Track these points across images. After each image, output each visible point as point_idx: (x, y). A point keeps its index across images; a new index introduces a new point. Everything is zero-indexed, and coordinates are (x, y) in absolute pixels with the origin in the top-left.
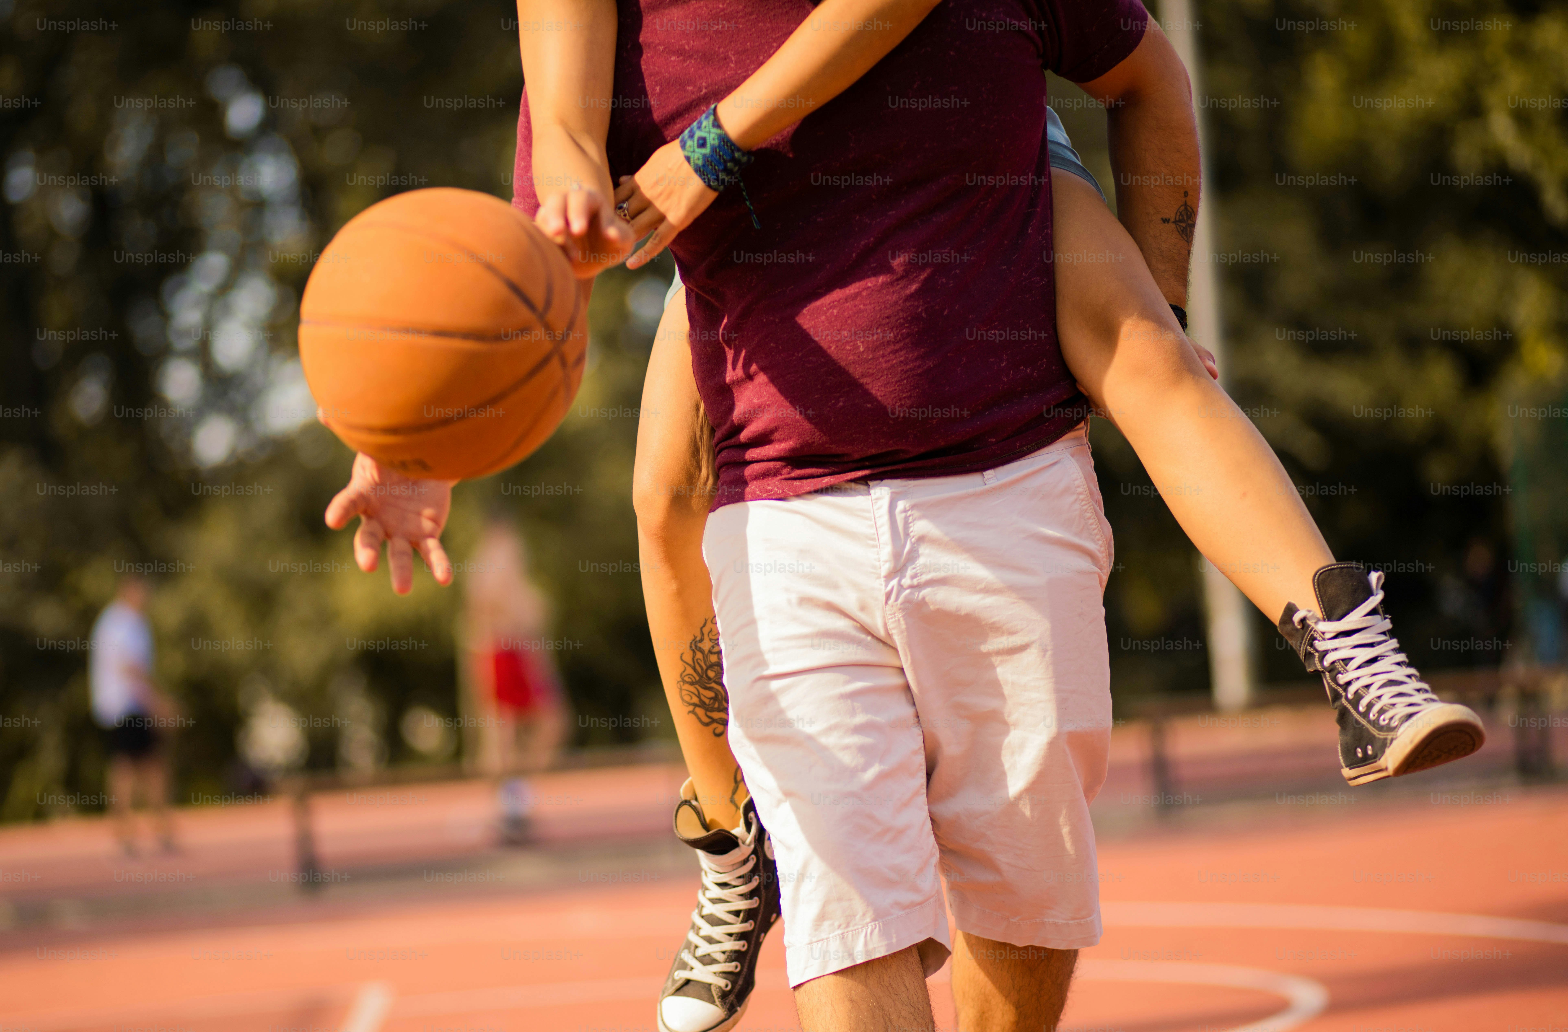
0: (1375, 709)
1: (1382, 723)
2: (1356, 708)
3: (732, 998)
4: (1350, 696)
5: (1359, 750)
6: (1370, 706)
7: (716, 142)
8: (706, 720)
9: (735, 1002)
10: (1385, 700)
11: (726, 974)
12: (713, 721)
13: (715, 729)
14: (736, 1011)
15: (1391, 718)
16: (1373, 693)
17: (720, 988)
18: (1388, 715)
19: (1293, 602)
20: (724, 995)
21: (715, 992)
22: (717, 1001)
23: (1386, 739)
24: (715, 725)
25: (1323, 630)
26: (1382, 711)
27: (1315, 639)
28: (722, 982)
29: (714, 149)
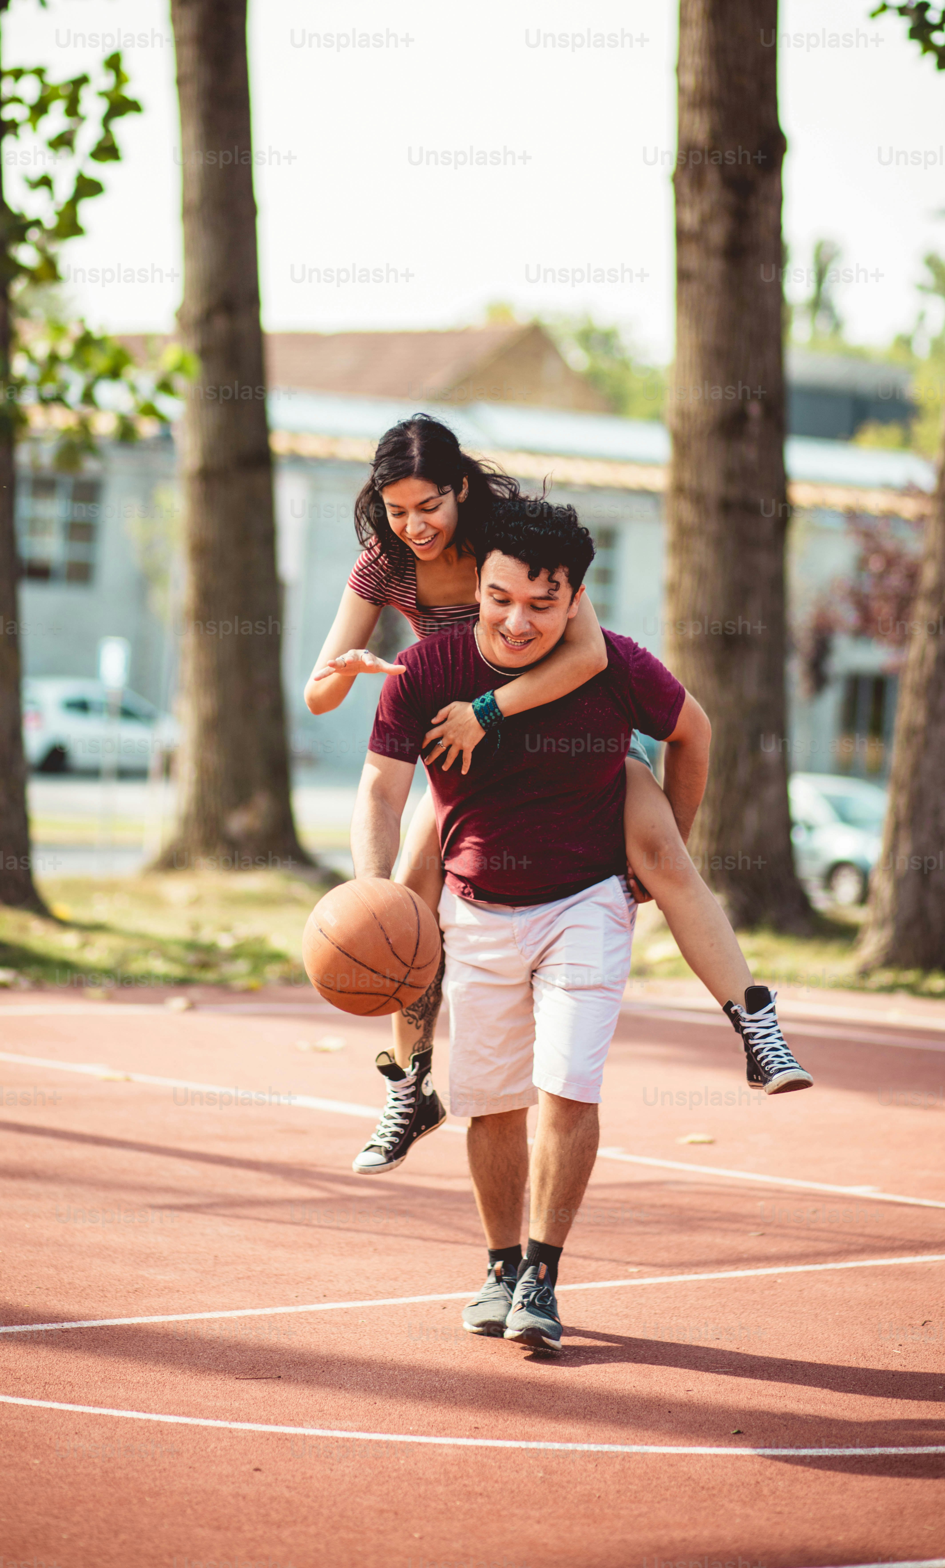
0: (765, 1061)
1: (766, 1069)
2: (756, 1058)
3: (391, 1154)
4: (754, 1051)
5: (755, 1076)
6: (763, 1059)
7: (489, 701)
8: (406, 1014)
9: (393, 1157)
10: (770, 1058)
11: (391, 1143)
12: (409, 1015)
13: (409, 1019)
14: (392, 1161)
15: (771, 1068)
16: (764, 1053)
17: (385, 1148)
18: (770, 1066)
19: (731, 1001)
20: (387, 1152)
21: (383, 1149)
22: (383, 1153)
23: (767, 1079)
24: (409, 1018)
25: (745, 1017)
26: (767, 1064)
27: (741, 1020)
28: (387, 1145)
29: (487, 704)
